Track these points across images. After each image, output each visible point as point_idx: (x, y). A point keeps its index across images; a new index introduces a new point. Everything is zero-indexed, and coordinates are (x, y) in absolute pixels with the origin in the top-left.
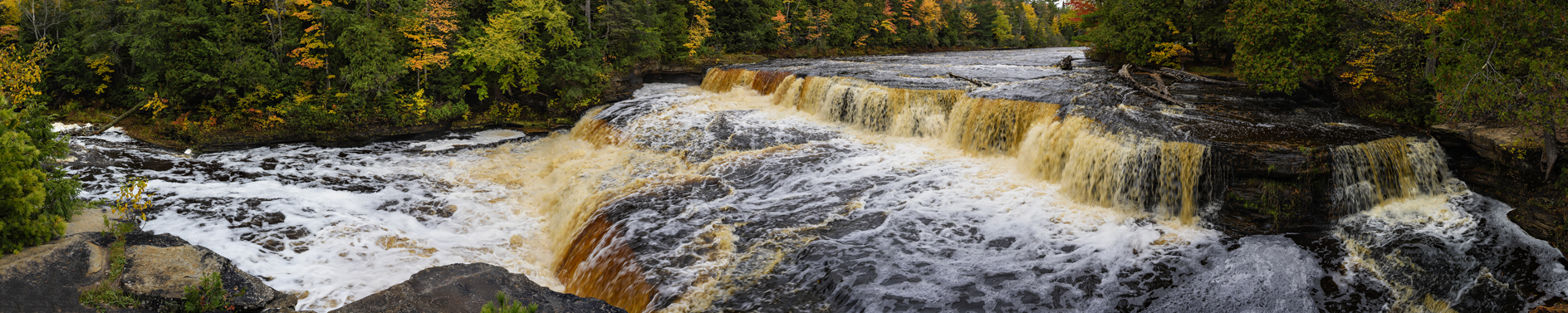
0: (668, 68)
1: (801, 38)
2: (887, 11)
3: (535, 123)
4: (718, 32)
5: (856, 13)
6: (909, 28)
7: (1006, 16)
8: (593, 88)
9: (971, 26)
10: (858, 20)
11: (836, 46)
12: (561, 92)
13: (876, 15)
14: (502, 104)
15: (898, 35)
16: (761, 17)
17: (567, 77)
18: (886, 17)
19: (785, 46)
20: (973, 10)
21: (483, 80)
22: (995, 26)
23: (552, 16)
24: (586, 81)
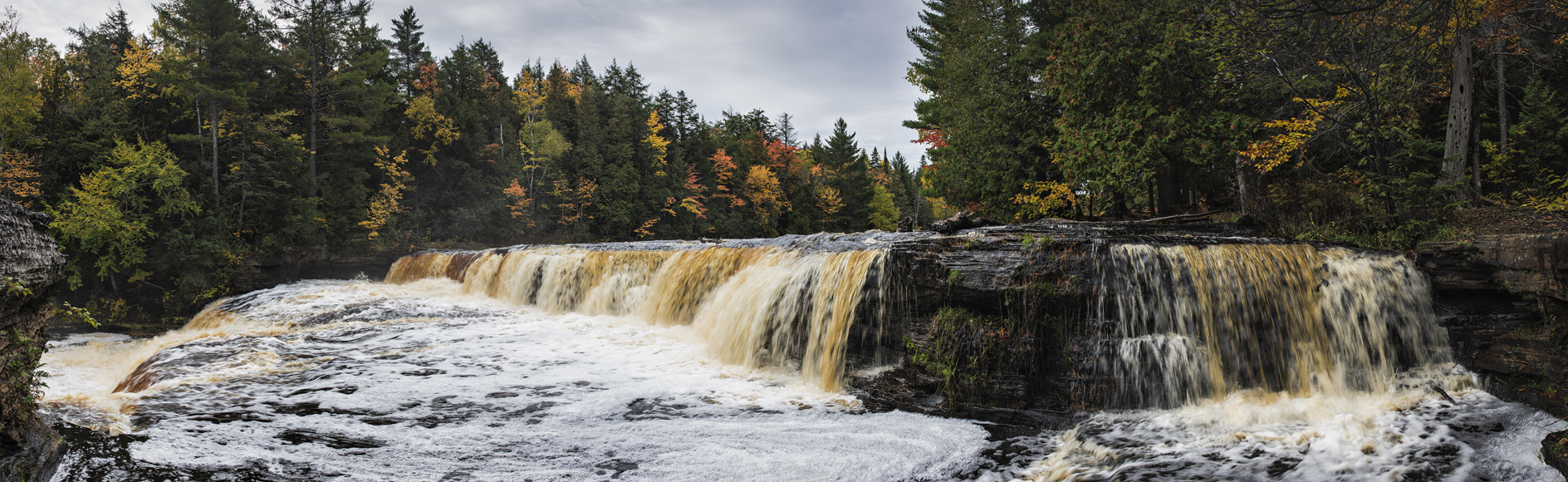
0: (338, 257)
1: (550, 221)
2: (691, 182)
3: (147, 326)
4: (418, 210)
5: (636, 185)
6: (728, 211)
7: (889, 195)
8: (220, 273)
9: (832, 210)
10: (641, 195)
11: (605, 234)
12: (178, 280)
13: (674, 190)
14: (102, 300)
15: (711, 222)
16: (488, 189)
17: (183, 257)
18: (690, 193)
19: (523, 232)
20: (836, 184)
21: (74, 264)
22: (873, 210)
23: (162, 172)
24: (209, 263)
